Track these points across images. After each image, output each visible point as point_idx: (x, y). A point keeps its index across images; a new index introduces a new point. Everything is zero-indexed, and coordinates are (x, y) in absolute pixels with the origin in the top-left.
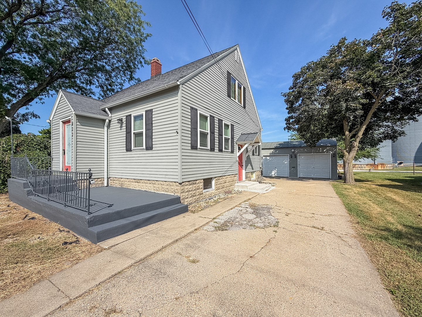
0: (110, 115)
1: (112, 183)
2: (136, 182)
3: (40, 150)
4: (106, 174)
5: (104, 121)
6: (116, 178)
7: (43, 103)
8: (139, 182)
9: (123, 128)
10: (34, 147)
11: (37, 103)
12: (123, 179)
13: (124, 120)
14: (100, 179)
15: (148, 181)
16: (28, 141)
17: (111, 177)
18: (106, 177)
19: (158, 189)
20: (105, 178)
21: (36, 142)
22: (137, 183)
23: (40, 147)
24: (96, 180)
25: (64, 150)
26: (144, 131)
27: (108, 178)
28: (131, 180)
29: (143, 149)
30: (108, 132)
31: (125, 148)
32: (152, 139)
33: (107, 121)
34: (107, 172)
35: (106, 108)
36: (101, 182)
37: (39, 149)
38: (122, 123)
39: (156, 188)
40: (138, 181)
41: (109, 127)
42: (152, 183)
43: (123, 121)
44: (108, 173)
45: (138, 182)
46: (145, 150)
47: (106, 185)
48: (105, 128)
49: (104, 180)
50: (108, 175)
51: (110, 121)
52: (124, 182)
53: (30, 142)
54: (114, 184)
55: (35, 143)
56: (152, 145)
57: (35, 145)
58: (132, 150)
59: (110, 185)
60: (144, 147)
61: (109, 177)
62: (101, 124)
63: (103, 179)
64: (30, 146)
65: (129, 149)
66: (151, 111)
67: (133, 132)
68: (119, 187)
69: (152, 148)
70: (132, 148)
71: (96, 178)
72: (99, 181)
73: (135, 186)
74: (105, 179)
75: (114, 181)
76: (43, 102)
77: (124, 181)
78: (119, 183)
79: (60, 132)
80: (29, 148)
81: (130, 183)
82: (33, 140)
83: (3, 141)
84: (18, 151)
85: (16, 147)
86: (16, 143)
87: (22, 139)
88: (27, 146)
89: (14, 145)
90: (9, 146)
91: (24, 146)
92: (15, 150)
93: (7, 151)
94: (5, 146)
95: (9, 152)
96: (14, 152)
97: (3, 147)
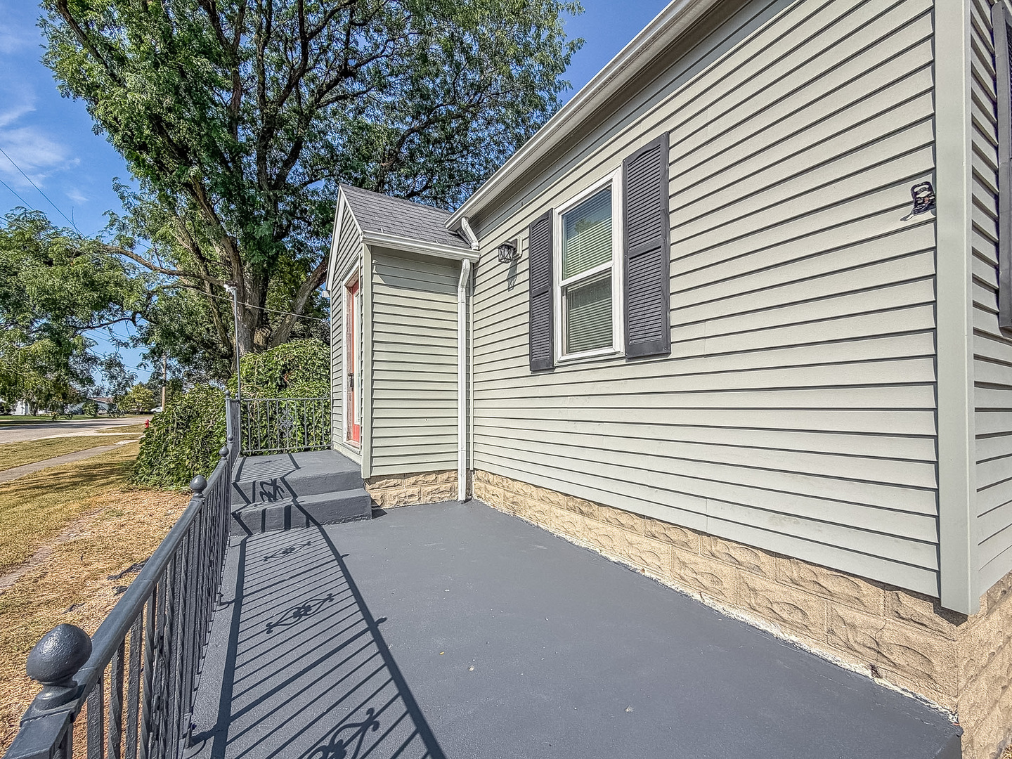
0: (475, 244)
1: (483, 490)
2: (572, 509)
4: (462, 457)
5: (456, 265)
6: (494, 474)
8: (589, 515)
9: (519, 279)
10: (315, 371)
12: (518, 485)
13: (523, 246)
14: (445, 476)
15: (639, 521)
16: (306, 357)
17: (477, 470)
18: (462, 467)
19: (706, 583)
20: (460, 472)
21: (322, 360)
22: (578, 517)
24: (433, 477)
25: (351, 375)
26: (616, 265)
27: (470, 472)
28: (553, 497)
29: (612, 358)
30: (468, 306)
31: (526, 361)
32: (666, 295)
33: (466, 265)
34: (465, 449)
35: (463, 220)
36: (449, 485)
37: (326, 376)
38: (515, 260)
39: (699, 577)
40: (585, 507)
41: (471, 287)
42: (662, 537)
43: (519, 251)
44: (468, 452)
45: (581, 512)
46: (623, 362)
47: (462, 496)
48: (459, 294)
49: (456, 479)
50: (468, 461)
51: (475, 266)
52: (522, 498)
53: (309, 359)
54: (488, 496)
55: (320, 362)
56: (668, 328)
57: (318, 367)
58: (556, 364)
59: (475, 497)
60: (619, 344)
61: (472, 469)
62: (444, 277)
63: (453, 474)
64: (309, 371)
65: (542, 364)
66: (660, 147)
67: (559, 283)
68: (505, 511)
69: (668, 344)
70: (559, 356)
71: (434, 472)
72: (442, 482)
73: (571, 529)
74: (459, 476)
75: (490, 487)
77: (522, 492)
78: (506, 499)
79: (342, 320)
80: (307, 376)
81: (546, 507)
82: (315, 354)
83: (260, 358)
84: (285, 383)
85: (283, 372)
86: (282, 363)
87: (295, 353)
88: (304, 371)
89: (279, 367)
90: (270, 370)
91: (298, 370)
92: (281, 379)
93: (267, 382)
94: (263, 370)
95: (270, 383)
96: (277, 385)
97: (259, 372)
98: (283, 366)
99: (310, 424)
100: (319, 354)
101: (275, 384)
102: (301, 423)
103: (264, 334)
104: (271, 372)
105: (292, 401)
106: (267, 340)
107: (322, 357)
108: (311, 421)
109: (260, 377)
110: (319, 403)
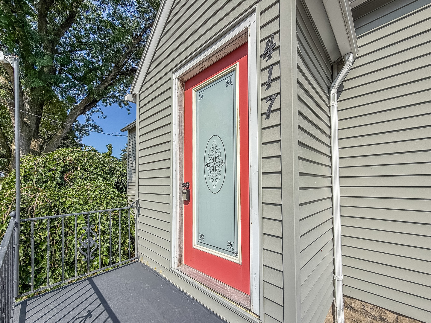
3: (104, 178)
7: (104, 118)
10: (93, 172)
11: (98, 117)
16: (84, 160)
20: (337, 304)
21: (98, 163)
23: (102, 172)
25: (187, 186)
37: (101, 176)
53: (87, 162)
55: (96, 164)
57: (95, 168)
64: (86, 171)
76: (105, 116)
79: (172, 119)
80: (85, 175)
82: (91, 158)
83: (40, 160)
84: (65, 181)
85: (63, 173)
86: (63, 164)
87: (74, 157)
88: (82, 171)
89: (60, 168)
90: (50, 171)
91: (77, 170)
92: (61, 178)
93: (46, 181)
94: (43, 171)
95: (49, 182)
96: (57, 183)
97: (38, 172)
98: (64, 167)
99: (94, 220)
100: (95, 158)
101: (55, 183)
102: (85, 221)
103: (39, 143)
104: (51, 173)
105: (75, 200)
106: (41, 147)
107: (97, 160)
108: (94, 218)
109: (40, 177)
110: (101, 201)
